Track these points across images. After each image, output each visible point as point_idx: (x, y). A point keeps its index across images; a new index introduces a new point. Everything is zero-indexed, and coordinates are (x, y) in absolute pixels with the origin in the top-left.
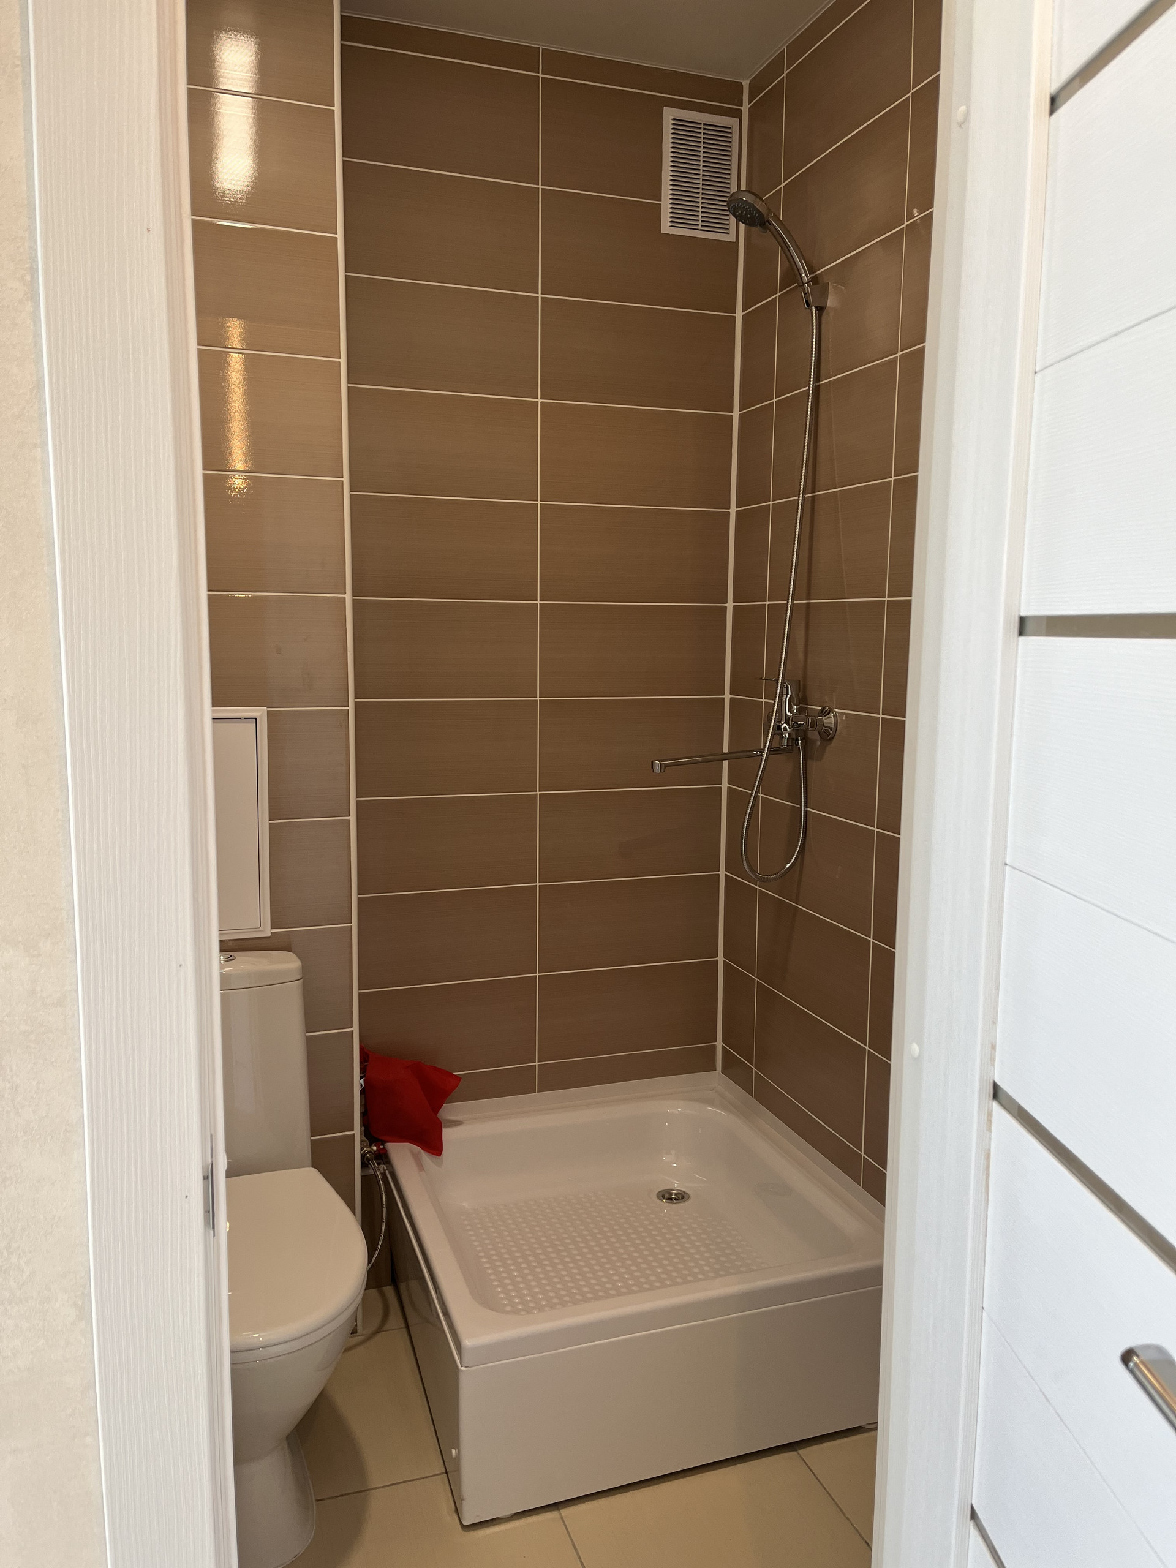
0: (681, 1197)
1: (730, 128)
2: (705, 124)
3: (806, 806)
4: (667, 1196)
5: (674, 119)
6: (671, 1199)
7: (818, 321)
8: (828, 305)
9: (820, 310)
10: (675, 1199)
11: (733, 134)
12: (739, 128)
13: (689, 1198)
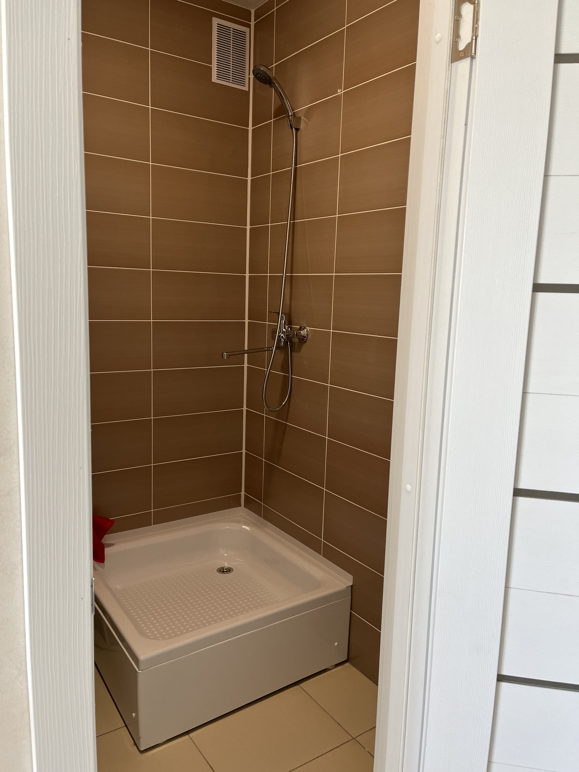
0: (229, 570)
1: (245, 32)
2: (233, 29)
3: (292, 375)
4: (222, 570)
5: (217, 24)
6: (223, 572)
7: (296, 135)
8: (301, 128)
9: (297, 130)
10: (226, 572)
11: (247, 35)
12: (250, 33)
13: (233, 570)
